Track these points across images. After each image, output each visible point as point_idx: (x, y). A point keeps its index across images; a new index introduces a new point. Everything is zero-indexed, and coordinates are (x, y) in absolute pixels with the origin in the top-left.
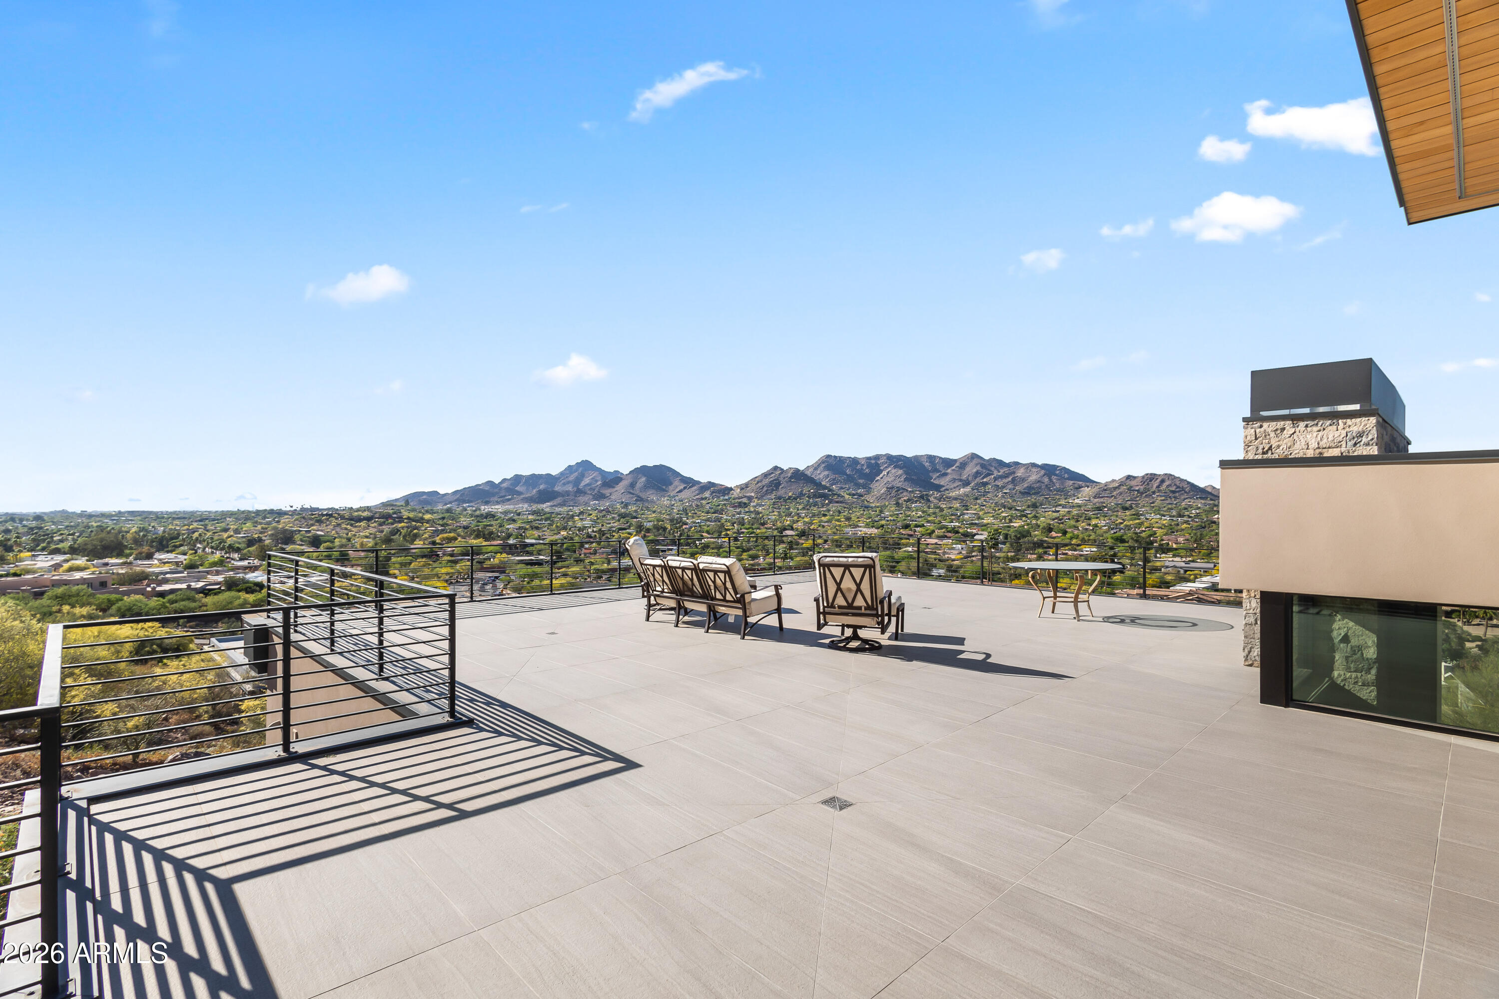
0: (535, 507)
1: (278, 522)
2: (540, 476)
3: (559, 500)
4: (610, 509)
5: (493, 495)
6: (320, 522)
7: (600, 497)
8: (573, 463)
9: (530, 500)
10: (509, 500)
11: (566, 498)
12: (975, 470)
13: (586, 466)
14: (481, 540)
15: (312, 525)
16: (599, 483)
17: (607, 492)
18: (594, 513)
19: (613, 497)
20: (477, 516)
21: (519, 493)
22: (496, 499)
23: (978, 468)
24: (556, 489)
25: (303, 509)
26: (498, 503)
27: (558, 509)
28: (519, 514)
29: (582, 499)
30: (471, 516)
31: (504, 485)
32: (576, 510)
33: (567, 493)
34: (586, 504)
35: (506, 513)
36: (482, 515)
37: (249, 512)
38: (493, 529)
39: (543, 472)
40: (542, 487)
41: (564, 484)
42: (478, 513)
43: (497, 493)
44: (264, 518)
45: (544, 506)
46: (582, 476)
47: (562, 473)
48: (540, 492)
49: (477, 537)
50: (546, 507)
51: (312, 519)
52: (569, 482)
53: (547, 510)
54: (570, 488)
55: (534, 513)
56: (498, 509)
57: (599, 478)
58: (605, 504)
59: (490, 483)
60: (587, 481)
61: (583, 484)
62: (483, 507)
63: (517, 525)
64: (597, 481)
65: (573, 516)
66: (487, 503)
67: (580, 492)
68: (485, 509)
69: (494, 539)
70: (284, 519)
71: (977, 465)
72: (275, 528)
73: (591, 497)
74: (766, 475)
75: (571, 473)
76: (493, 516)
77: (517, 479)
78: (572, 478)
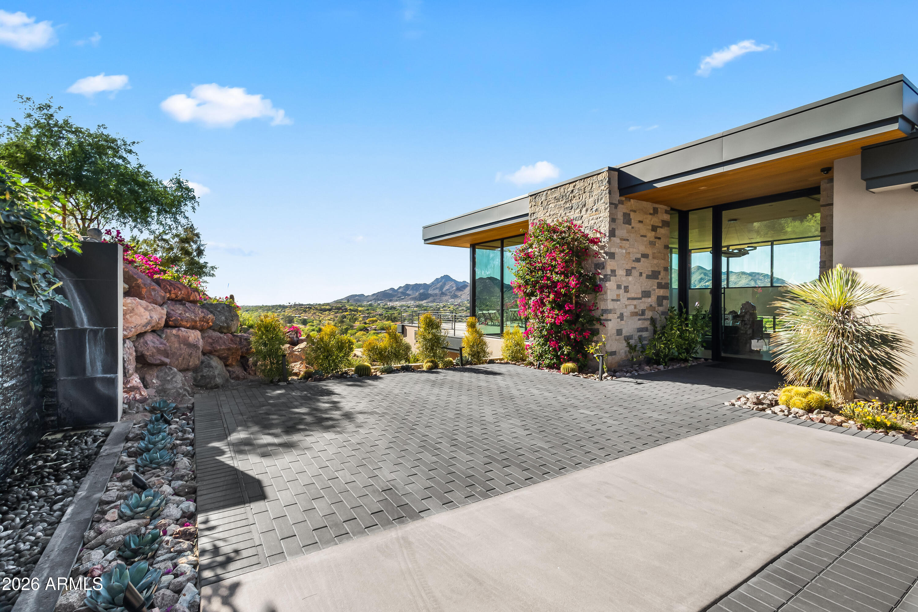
0: (418, 303)
1: (284, 311)
2: (420, 285)
3: (431, 299)
4: (461, 304)
5: (394, 296)
6: (305, 311)
7: (455, 296)
8: (439, 277)
9: (415, 299)
10: (403, 299)
11: (435, 298)
12: (700, 277)
13: (447, 278)
14: (390, 321)
15: (302, 313)
16: (455, 288)
17: (459, 294)
18: (452, 307)
19: (462, 297)
20: (386, 308)
21: (409, 295)
22: (395, 298)
23: (702, 276)
24: (430, 292)
25: (295, 305)
26: (397, 301)
27: (430, 304)
28: (409, 307)
29: (445, 298)
30: (383, 308)
31: (400, 290)
32: (441, 305)
33: (436, 295)
34: (447, 301)
35: (402, 306)
36: (388, 308)
37: (269, 306)
38: (396, 315)
39: (422, 282)
40: (421, 291)
41: (434, 289)
42: (386, 306)
43: (396, 295)
44: (277, 309)
45: (423, 302)
46: (444, 284)
47: (433, 283)
48: (420, 294)
49: (388, 320)
50: (424, 303)
51: (301, 310)
52: (437, 288)
53: (425, 305)
54: (437, 291)
55: (417, 306)
56: (397, 304)
57: (454, 285)
58: (457, 301)
59: (392, 289)
60: (447, 287)
61: (444, 289)
62: (388, 303)
63: (408, 313)
64: (453, 287)
65: (439, 308)
66: (391, 301)
67: (443, 294)
68: (390, 304)
69: (397, 321)
70: (287, 310)
71: (701, 273)
72: (284, 315)
73: (450, 297)
75: (438, 283)
76: (395, 308)
77: (407, 287)
78: (438, 285)
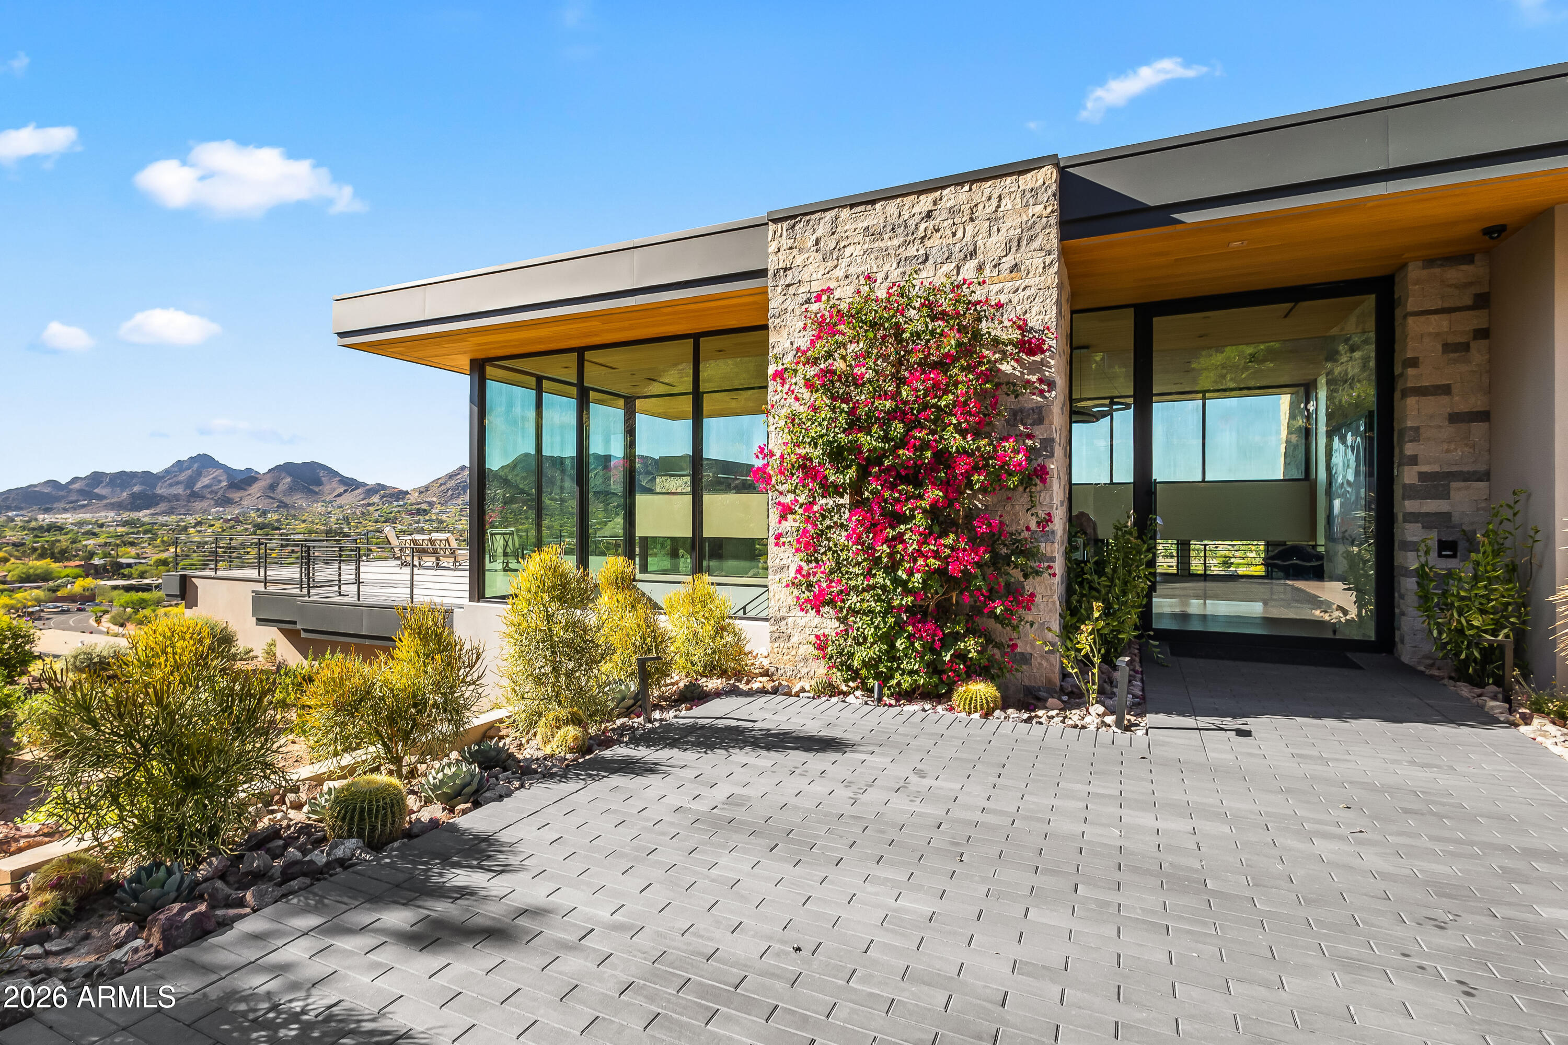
0: (126, 516)
2: (133, 475)
3: (163, 506)
4: (241, 518)
5: (58, 499)
7: (225, 502)
8: (184, 457)
9: (119, 507)
10: (84, 506)
11: (173, 504)
13: (204, 462)
14: (48, 560)
16: (224, 484)
17: (236, 496)
18: (218, 524)
19: (245, 503)
20: (34, 529)
21: (100, 497)
22: (62, 505)
24: (159, 491)
26: (65, 510)
27: (161, 519)
28: (102, 526)
29: (198, 505)
30: (24, 528)
31: (76, 486)
32: (191, 519)
33: (177, 497)
34: (205, 511)
35: (80, 524)
36: (41, 527)
38: (64, 544)
39: (140, 470)
40: (136, 489)
41: (171, 485)
42: (33, 524)
43: (63, 497)
45: (141, 514)
46: (199, 474)
47: (167, 471)
48: (133, 496)
49: (42, 556)
50: (144, 515)
52: (178, 483)
53: (146, 519)
54: (179, 490)
55: (125, 524)
56: (68, 518)
57: (224, 477)
58: (232, 512)
59: (53, 483)
60: (205, 481)
61: (199, 485)
62: (40, 517)
63: (101, 540)
64: (220, 482)
65: (185, 528)
66: (47, 510)
67: (195, 496)
68: (45, 519)
69: (68, 559)
73: (212, 502)
74: (451, 476)
75: (181, 471)
76: (60, 529)
77: (97, 478)
78: (183, 477)
